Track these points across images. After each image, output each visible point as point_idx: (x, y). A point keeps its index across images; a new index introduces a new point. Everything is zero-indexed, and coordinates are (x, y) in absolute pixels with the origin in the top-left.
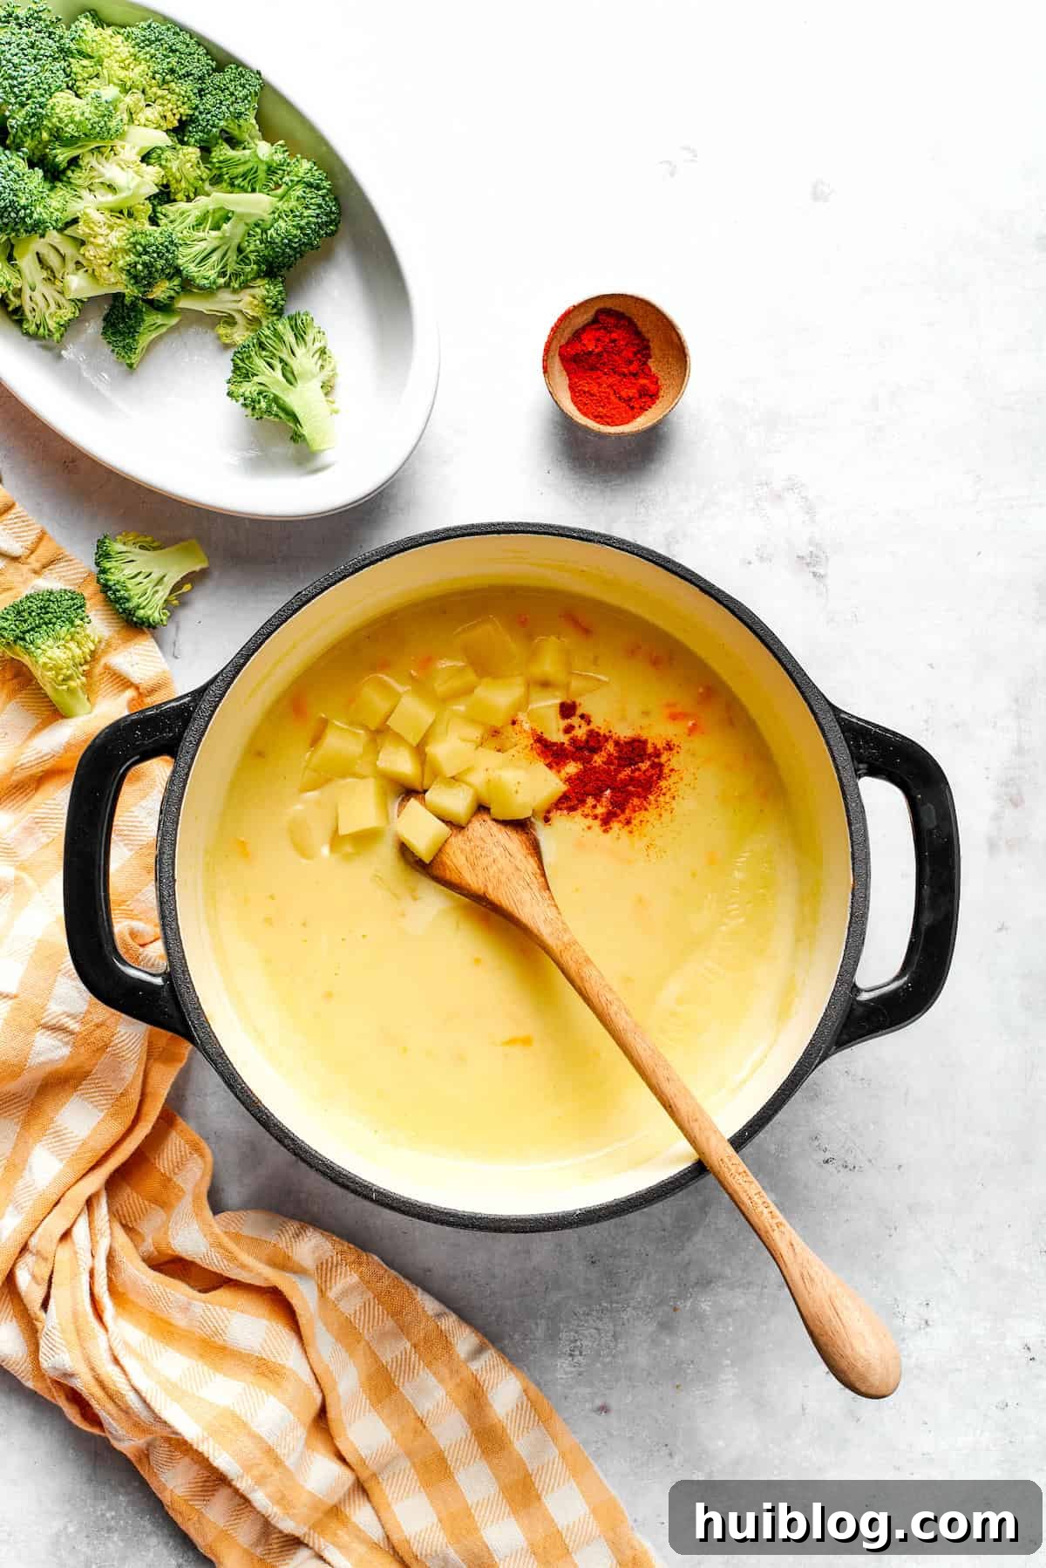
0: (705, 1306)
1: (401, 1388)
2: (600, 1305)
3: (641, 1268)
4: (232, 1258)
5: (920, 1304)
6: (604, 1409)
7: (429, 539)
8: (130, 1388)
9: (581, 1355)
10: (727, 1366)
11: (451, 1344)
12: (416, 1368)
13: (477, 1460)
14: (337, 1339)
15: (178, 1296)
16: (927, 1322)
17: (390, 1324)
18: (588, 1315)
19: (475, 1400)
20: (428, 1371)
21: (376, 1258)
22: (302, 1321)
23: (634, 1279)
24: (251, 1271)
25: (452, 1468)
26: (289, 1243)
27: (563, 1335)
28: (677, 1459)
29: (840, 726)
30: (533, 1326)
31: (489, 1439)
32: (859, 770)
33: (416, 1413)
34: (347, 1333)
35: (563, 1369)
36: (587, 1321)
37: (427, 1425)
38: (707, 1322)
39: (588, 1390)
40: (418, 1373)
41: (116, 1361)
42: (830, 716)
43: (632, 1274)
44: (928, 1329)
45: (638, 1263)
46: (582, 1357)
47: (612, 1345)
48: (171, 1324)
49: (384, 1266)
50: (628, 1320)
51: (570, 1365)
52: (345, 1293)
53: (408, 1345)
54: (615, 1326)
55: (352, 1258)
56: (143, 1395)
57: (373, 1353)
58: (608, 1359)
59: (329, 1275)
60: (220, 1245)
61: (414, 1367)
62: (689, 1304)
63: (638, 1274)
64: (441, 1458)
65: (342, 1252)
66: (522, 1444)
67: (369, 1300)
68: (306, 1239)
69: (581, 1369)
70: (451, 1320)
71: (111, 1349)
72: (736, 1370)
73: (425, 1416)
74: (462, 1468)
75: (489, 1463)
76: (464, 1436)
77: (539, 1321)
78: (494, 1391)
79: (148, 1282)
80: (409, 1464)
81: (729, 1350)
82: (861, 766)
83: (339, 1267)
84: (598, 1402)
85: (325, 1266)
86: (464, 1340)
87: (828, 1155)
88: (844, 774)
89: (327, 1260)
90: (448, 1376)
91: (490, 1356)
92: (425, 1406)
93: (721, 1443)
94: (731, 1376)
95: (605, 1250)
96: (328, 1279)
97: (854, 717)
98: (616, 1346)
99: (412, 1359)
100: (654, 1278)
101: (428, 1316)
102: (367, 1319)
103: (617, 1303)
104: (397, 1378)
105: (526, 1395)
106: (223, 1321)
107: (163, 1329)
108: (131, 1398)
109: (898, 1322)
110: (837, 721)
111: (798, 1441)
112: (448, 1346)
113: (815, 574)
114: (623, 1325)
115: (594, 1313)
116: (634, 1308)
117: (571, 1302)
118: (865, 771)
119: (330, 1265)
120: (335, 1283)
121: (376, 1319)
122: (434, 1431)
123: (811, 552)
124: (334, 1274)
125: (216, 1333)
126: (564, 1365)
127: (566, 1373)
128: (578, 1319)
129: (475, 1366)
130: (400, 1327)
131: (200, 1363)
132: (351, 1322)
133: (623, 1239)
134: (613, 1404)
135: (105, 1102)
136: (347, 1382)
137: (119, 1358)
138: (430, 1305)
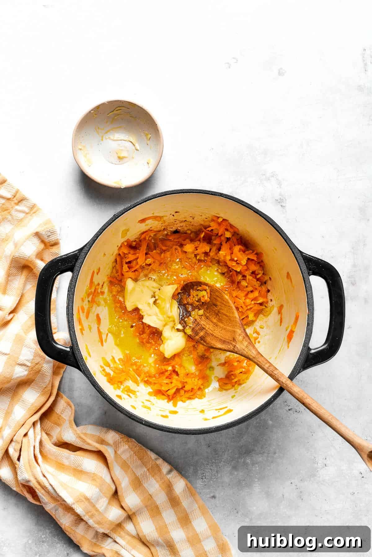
0: (248, 461)
1: (143, 484)
2: (212, 461)
3: (225, 448)
4: (84, 441)
5: (323, 459)
6: (214, 497)
7: (160, 195)
8: (49, 485)
9: (205, 478)
10: (256, 481)
11: (161, 469)
12: (149, 477)
13: (170, 508)
14: (121, 468)
15: (65, 454)
16: (325, 465)
17: (139, 462)
18: (208, 464)
19: (169, 488)
20: (153, 478)
21: (134, 440)
22: (109, 462)
23: (223, 452)
24: (91, 445)
25: (161, 511)
26: (104, 435)
27: (199, 472)
28: (240, 513)
29: (303, 258)
30: (189, 469)
31: (174, 501)
32: (310, 273)
33: (149, 493)
34: (125, 466)
35: (199, 483)
36: (207, 467)
37: (153, 497)
38: (249, 466)
39: (208, 491)
40: (149, 480)
41: (44, 476)
42: (299, 254)
43: (223, 450)
44: (326, 467)
45: (224, 446)
46: (206, 479)
47: (216, 475)
48: (63, 465)
49: (137, 443)
50: (222, 466)
51: (202, 482)
52: (124, 452)
53: (146, 470)
54: (217, 468)
55: (125, 440)
56: (53, 487)
57: (134, 472)
58: (215, 480)
59: (118, 446)
60: (80, 437)
61: (148, 477)
62: (243, 460)
63: (224, 450)
64: (157, 507)
65: (122, 438)
66: (185, 503)
67: (132, 454)
68: (109, 434)
69: (205, 483)
70: (160, 460)
71: (42, 472)
72: (259, 483)
73: (152, 494)
74: (164, 511)
75: (174, 509)
76: (165, 500)
77: (191, 467)
78: (176, 485)
79: (54, 450)
80: (146, 509)
81: (257, 476)
82: (310, 272)
83: (121, 443)
84: (212, 495)
85: (116, 443)
86: (165, 468)
87: (290, 408)
88: (304, 275)
89: (117, 441)
90: (159, 480)
91: (174, 473)
92: (152, 491)
93: (255, 508)
94: (257, 485)
95: (213, 442)
96: (118, 447)
97: (307, 255)
98: (218, 475)
99: (147, 474)
100: (230, 451)
101: (152, 459)
102: (131, 461)
103: (217, 460)
104: (142, 481)
105: (187, 486)
106: (81, 461)
107: (60, 466)
108: (50, 488)
109: (316, 465)
110: (302, 256)
111: (282, 507)
112: (160, 470)
113: (281, 206)
114: (220, 468)
115: (210, 464)
116: (224, 462)
117: (202, 460)
118: (311, 273)
119: (118, 442)
120: (120, 448)
121: (134, 461)
122: (155, 499)
123: (280, 198)
124: (119, 445)
125: (79, 466)
126: (200, 482)
127: (200, 485)
128: (204, 466)
129: (169, 476)
130: (143, 464)
131: (73, 478)
132: (126, 462)
133: (219, 438)
134: (217, 495)
135: (39, 390)
136: (124, 482)
137: (45, 475)
138: (153, 456)
